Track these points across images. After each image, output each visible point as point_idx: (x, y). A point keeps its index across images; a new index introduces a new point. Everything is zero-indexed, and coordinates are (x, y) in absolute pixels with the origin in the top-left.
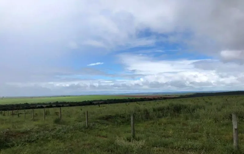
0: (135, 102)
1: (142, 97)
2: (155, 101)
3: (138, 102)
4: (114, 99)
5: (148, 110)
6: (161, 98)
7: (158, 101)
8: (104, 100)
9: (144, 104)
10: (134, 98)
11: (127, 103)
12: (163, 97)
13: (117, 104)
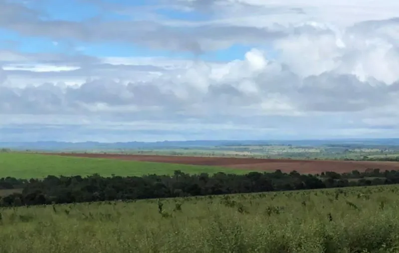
0: (218, 198)
1: (260, 169)
2: (333, 190)
3: (235, 198)
4: (91, 173)
5: (293, 244)
6: (376, 172)
7: (352, 194)
8: (28, 177)
9: (269, 211)
10: (212, 171)
11: (169, 204)
12: (382, 171)
13: (104, 208)
